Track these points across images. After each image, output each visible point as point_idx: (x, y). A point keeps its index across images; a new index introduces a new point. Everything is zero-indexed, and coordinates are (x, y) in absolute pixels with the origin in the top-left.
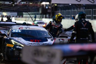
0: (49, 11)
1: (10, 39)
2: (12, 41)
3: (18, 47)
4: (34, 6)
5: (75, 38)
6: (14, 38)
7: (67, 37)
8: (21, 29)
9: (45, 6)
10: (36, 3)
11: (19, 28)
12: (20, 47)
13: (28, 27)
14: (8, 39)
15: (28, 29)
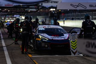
0: (55, 15)
1: (38, 35)
2: (40, 36)
3: (44, 40)
4: (44, 12)
5: (83, 33)
6: (41, 34)
7: (77, 33)
8: (44, 28)
9: (52, 11)
10: (45, 10)
11: (43, 27)
12: (45, 40)
13: (49, 26)
14: (37, 34)
15: (49, 27)
